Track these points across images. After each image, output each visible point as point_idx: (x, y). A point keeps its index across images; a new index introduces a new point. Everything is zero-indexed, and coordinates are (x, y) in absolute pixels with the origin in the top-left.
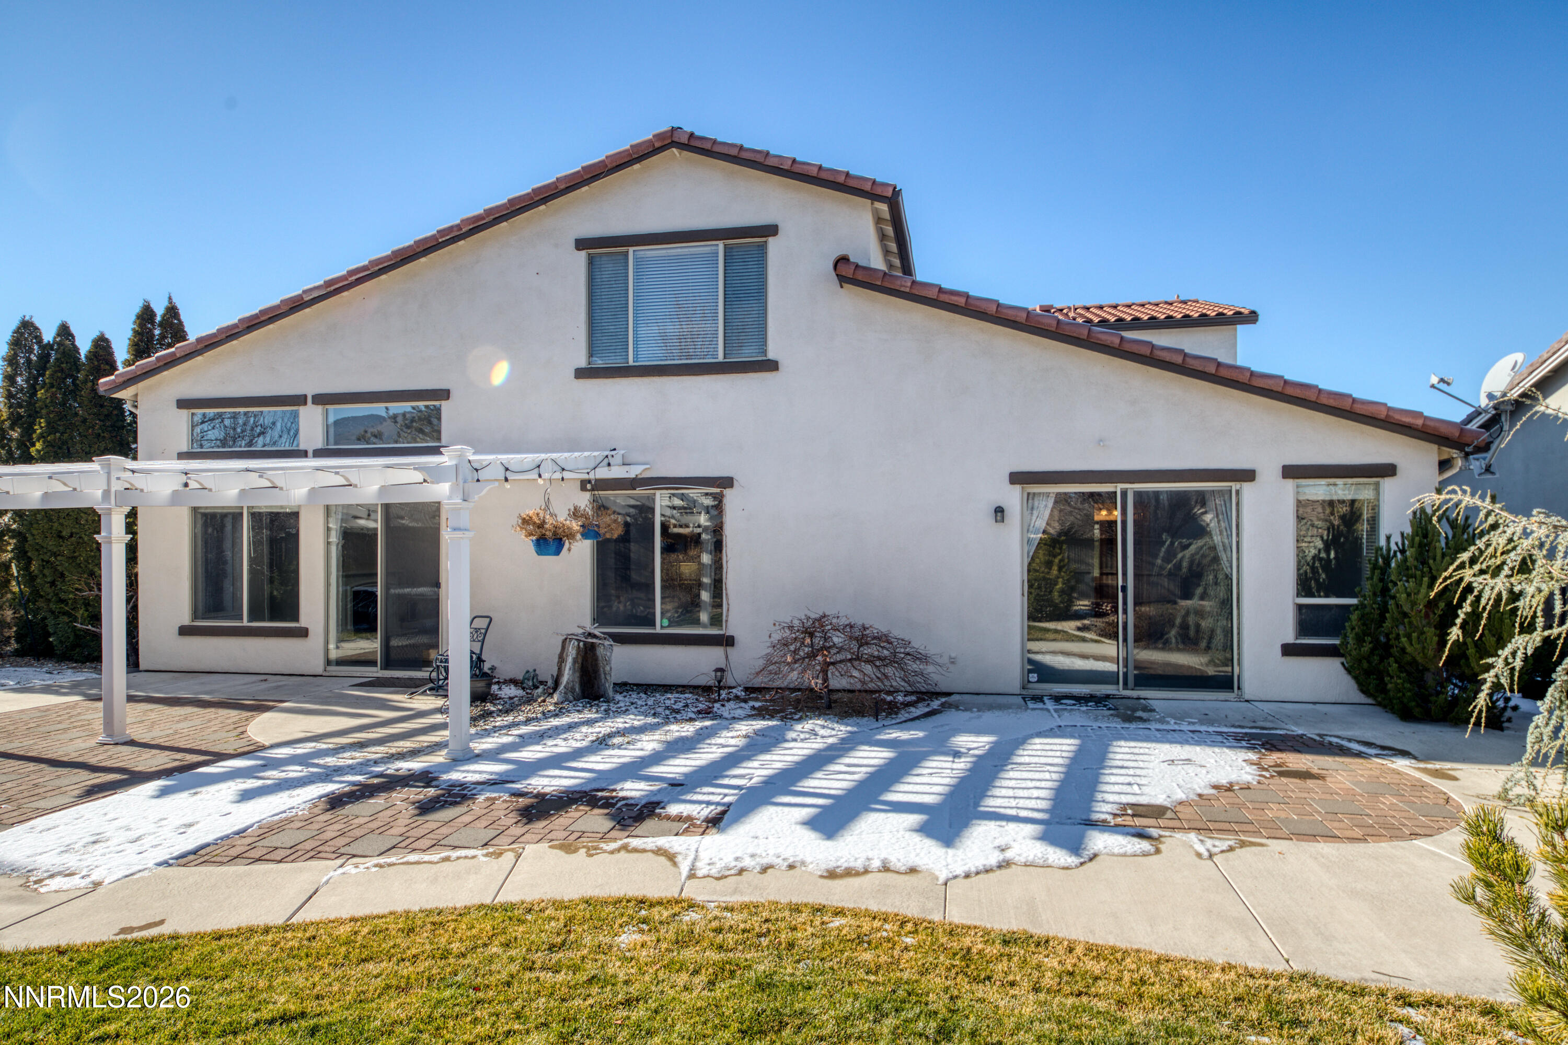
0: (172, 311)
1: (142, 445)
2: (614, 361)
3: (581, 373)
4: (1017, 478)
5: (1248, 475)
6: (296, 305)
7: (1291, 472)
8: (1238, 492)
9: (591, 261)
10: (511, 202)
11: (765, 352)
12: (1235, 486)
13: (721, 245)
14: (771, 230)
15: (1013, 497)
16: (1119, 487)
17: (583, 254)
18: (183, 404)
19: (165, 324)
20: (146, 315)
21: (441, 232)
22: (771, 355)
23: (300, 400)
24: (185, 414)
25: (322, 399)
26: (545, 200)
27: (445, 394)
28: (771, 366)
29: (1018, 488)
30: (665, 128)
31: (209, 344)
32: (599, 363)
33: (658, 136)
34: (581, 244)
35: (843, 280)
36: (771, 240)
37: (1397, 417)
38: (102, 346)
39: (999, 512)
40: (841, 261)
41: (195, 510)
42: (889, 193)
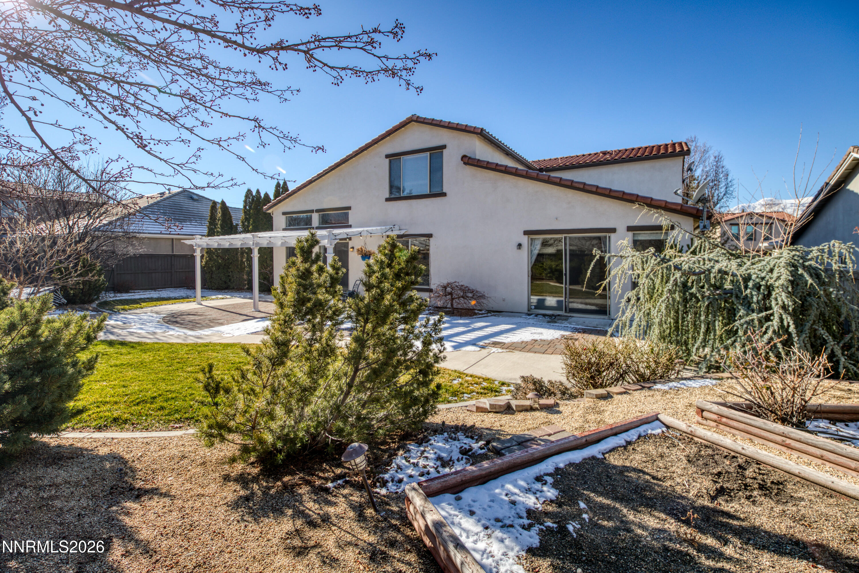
0: (285, 183)
1: (274, 228)
2: (397, 195)
3: (387, 200)
4: (526, 233)
5: (613, 230)
6: (310, 182)
7: (630, 229)
8: (609, 237)
9: (390, 162)
10: (366, 145)
11: (442, 190)
12: (608, 235)
13: (428, 153)
14: (444, 147)
15: (525, 240)
16: (563, 236)
17: (388, 160)
18: (284, 214)
19: (283, 188)
20: (278, 185)
21: (347, 157)
22: (444, 191)
23: (312, 211)
24: (284, 217)
25: (318, 211)
26: (376, 143)
27: (349, 208)
28: (444, 195)
29: (526, 236)
30: (409, 115)
31: (294, 192)
32: (393, 196)
33: (407, 119)
34: (387, 156)
35: (465, 163)
36: (444, 150)
37: (670, 206)
38: (266, 195)
39: (520, 246)
40: (464, 157)
41: (287, 247)
42: (479, 131)
